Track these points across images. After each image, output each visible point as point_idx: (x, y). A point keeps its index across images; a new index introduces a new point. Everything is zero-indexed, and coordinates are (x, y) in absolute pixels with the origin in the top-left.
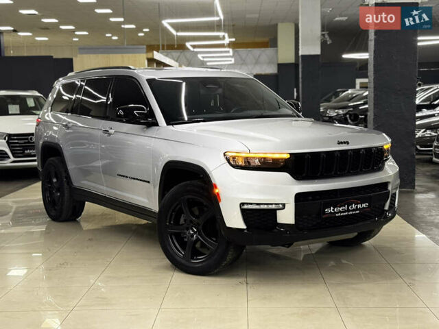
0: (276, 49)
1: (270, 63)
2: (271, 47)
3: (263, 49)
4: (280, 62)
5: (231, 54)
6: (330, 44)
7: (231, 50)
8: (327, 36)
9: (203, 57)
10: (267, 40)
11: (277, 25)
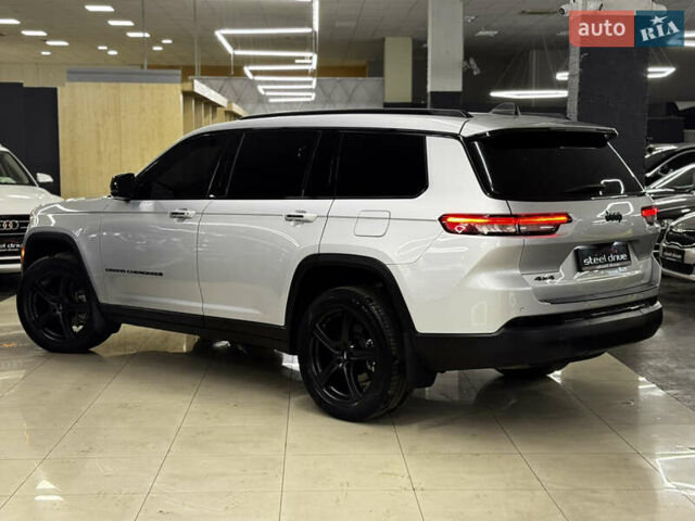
0: (381, 78)
1: (372, 101)
2: (371, 76)
3: (360, 79)
4: (388, 100)
5: (314, 86)
6: (478, 75)
7: (314, 80)
8: (472, 62)
9: (265, 90)
10: (362, 63)
11: (384, 39)
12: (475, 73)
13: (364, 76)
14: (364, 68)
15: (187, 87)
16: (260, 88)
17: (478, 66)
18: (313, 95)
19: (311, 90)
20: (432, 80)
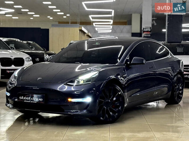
0: (131, 26)
1: (128, 32)
2: (128, 25)
3: (125, 26)
4: (133, 32)
5: (111, 28)
6: (156, 25)
8: (154, 22)
9: (97, 29)
11: (132, 14)
12: (155, 25)
13: (126, 25)
14: (126, 22)
15: (80, 29)
17: (156, 23)
18: (111, 31)
20: (143, 27)
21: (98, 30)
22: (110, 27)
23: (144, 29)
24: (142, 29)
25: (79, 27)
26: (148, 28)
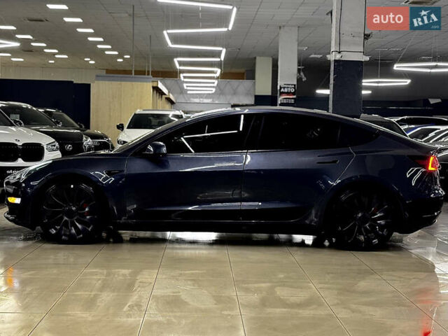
0: (253, 81)
1: (247, 94)
2: (247, 79)
3: (240, 81)
4: (257, 94)
5: (215, 85)
6: (305, 81)
7: (216, 82)
8: (302, 74)
9: (187, 86)
10: (242, 70)
11: (255, 58)
12: (303, 80)
13: (243, 78)
14: (244, 74)
15: (155, 85)
16: (185, 85)
17: (305, 76)
18: (214, 90)
19: (213, 87)
20: (280, 83)
21: (189, 88)
22: (214, 83)
23: (281, 88)
24: (279, 88)
25: (153, 81)
26: (290, 86)
